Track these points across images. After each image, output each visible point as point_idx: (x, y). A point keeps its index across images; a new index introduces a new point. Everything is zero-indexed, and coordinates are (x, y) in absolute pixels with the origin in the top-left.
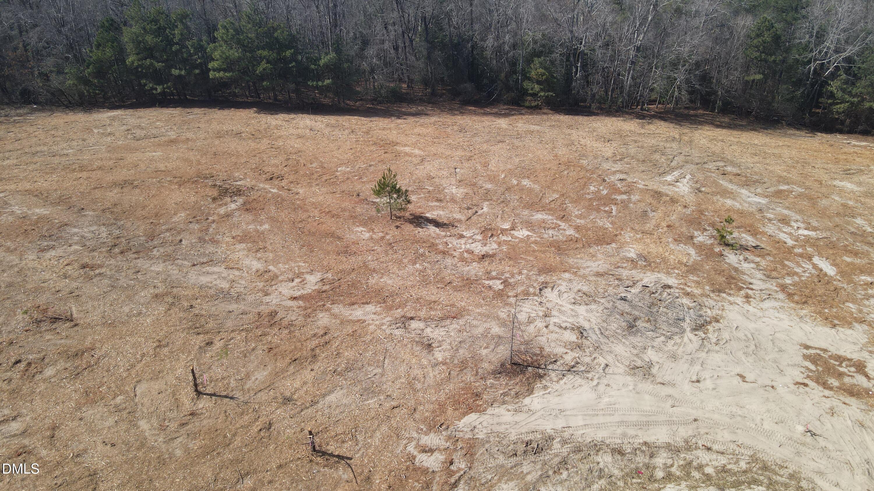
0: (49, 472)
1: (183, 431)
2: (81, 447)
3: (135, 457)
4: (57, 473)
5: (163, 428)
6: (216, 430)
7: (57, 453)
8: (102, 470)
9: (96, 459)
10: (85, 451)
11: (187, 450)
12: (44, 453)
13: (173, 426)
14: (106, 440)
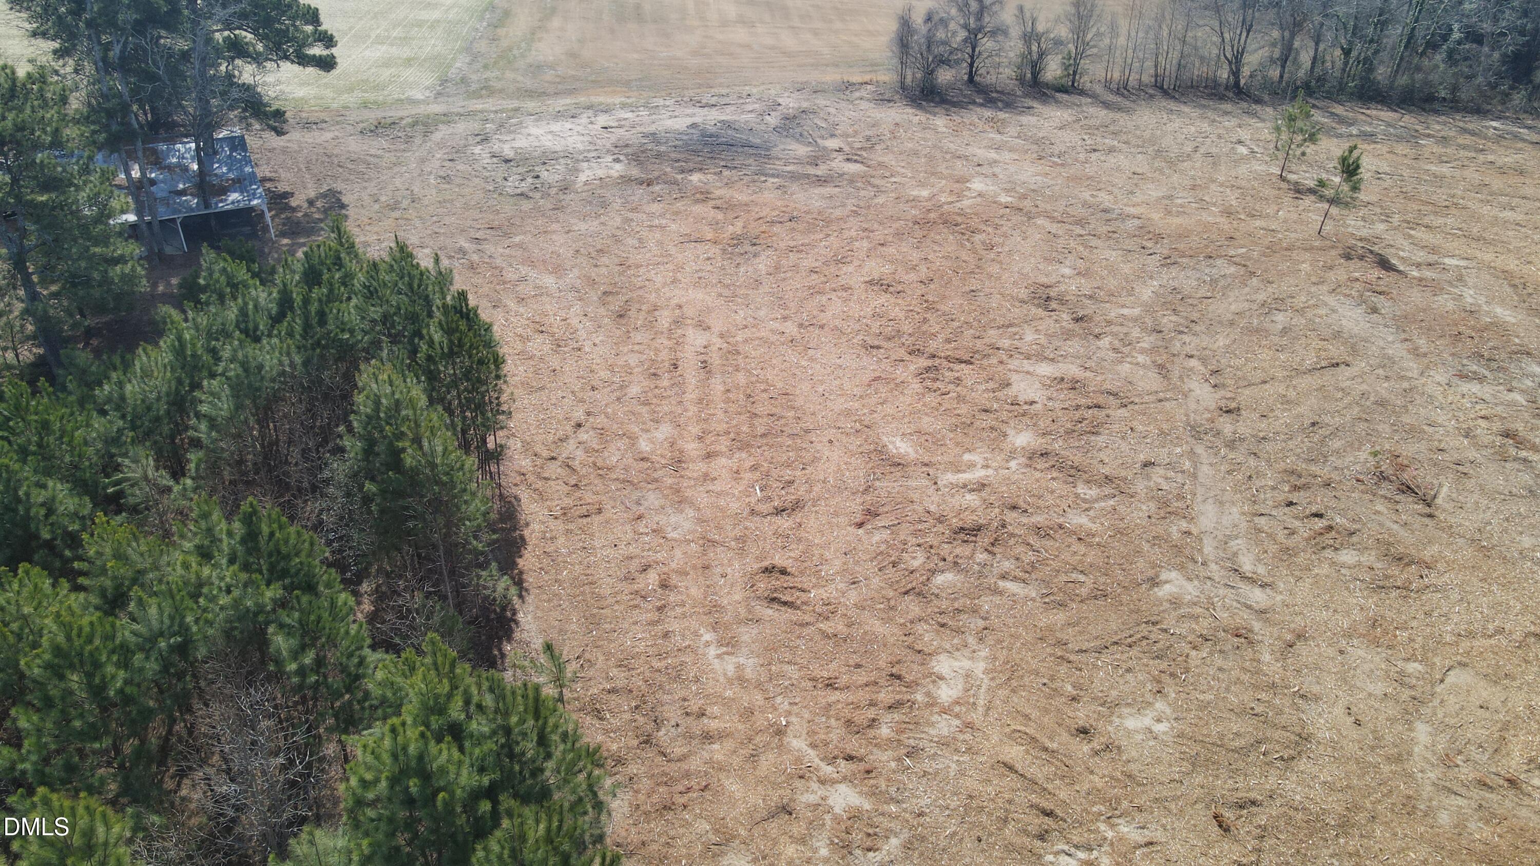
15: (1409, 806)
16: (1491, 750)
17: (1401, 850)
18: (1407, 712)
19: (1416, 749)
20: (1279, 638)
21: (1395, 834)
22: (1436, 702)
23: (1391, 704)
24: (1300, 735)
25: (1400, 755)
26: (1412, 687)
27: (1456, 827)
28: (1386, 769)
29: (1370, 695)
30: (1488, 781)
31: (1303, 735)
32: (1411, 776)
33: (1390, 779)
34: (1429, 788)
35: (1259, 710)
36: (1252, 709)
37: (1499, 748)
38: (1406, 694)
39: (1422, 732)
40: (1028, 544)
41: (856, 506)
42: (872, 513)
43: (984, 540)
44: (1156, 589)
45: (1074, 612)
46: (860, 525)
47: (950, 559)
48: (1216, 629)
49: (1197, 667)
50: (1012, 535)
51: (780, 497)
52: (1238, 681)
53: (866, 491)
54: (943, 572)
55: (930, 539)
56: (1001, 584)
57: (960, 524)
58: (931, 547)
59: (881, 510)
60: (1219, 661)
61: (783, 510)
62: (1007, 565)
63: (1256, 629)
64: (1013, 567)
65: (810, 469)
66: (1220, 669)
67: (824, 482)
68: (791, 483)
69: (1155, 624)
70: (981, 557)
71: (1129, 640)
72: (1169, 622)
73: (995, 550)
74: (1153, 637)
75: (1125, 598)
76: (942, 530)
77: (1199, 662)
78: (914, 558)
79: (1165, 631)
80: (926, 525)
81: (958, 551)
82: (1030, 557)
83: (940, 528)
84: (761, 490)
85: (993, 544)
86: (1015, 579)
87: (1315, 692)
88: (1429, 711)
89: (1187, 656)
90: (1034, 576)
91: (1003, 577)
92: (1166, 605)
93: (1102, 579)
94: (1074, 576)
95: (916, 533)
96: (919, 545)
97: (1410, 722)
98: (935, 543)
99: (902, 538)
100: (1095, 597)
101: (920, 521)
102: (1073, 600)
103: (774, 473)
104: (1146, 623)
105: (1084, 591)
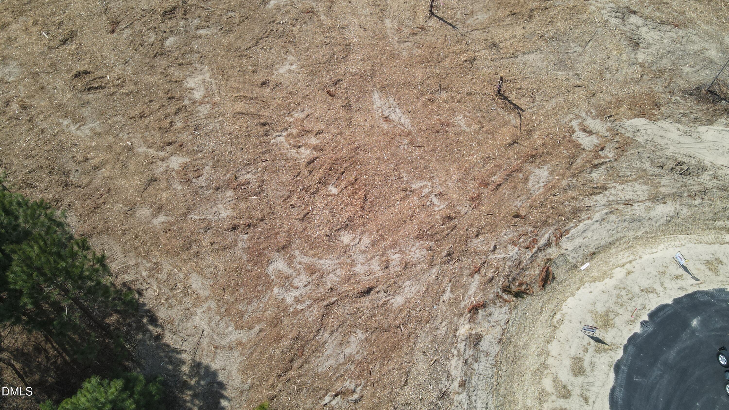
0: (323, 32)
1: (412, 38)
2: (346, 22)
3: (376, 44)
4: (327, 35)
5: (399, 31)
6: (435, 48)
7: (330, 21)
8: (354, 44)
9: (352, 35)
10: (347, 26)
11: (411, 54)
12: (323, 17)
13: (407, 32)
14: (362, 24)
15: (392, 55)
16: (412, 19)
17: (395, 72)
18: (380, 17)
19: (388, 31)
20: (325, 6)
21: (391, 68)
22: (389, 8)
23: (374, 16)
24: (346, 45)
25: (383, 36)
26: (379, 6)
27: (409, 55)
28: (380, 43)
29: (366, 16)
30: (415, 32)
31: (348, 44)
32: (389, 42)
33: (383, 47)
34: (397, 44)
35: (328, 42)
36: (325, 42)
37: (415, 17)
38: (378, 9)
39: (388, 22)
40: (201, 7)
41: (104, 22)
42: (115, 23)
43: (179, 14)
44: (267, 6)
45: (237, 31)
46: (113, 32)
47: (167, 30)
48: (299, 13)
49: (298, 34)
50: (192, 6)
51: (60, 33)
52: (316, 33)
53: (106, 11)
54: (167, 38)
55: (153, 24)
56: (198, 32)
57: (164, 10)
58: (155, 28)
59: (120, 19)
60: (305, 27)
61: (66, 40)
62: (197, 22)
63: (314, 6)
64: (199, 22)
65: (68, 12)
66: (307, 31)
67: (80, 16)
68: (61, 23)
69: (273, 22)
70: (182, 23)
71: (266, 34)
72: (279, 19)
73: (188, 16)
74: (275, 28)
75: (256, 15)
76: (156, 17)
77: (298, 31)
78: (150, 37)
79: (279, 23)
80: (147, 18)
81: (169, 24)
82: (205, 14)
83: (154, 16)
84: (47, 34)
85: (185, 14)
86: (203, 27)
87: (346, 24)
88: (388, 13)
89: (292, 31)
90: (211, 22)
91: (197, 29)
92: (275, 11)
93: (243, 11)
94: (230, 14)
95: (144, 24)
96: (149, 30)
97: (382, 21)
98: (156, 25)
99: (138, 29)
100: (243, 21)
101: (143, 17)
102: (233, 26)
103: (49, 21)
104: (270, 23)
105: (237, 20)
